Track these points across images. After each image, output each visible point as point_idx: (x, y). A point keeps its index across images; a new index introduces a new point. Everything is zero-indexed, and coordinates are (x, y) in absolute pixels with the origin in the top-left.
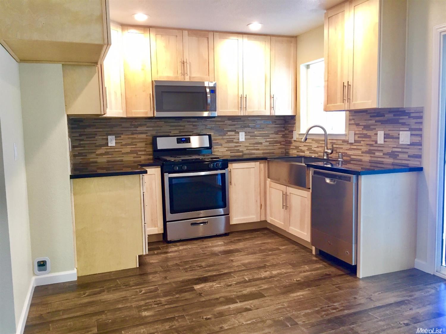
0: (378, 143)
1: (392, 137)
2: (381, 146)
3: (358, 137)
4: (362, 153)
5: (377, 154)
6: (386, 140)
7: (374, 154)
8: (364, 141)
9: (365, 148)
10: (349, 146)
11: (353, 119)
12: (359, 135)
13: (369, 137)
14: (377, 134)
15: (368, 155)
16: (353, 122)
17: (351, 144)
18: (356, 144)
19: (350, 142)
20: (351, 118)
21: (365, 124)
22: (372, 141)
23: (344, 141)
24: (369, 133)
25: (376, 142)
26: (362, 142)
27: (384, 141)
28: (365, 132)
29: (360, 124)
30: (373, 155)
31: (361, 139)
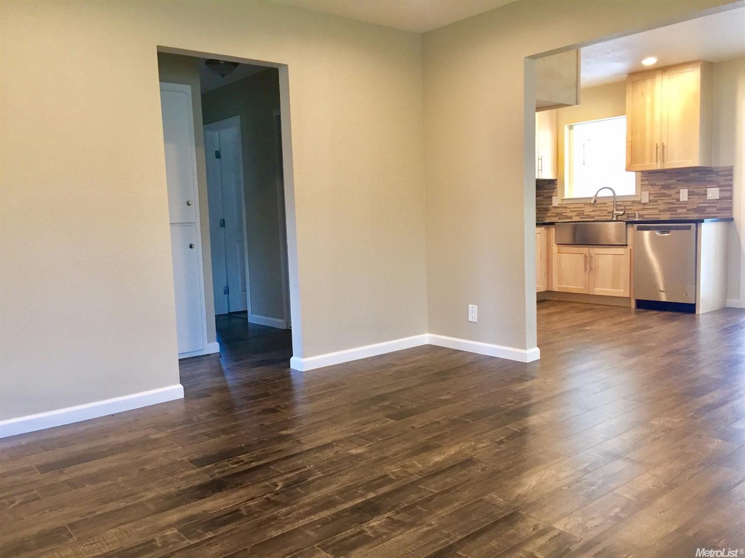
0: (681, 200)
1: (698, 194)
2: (685, 203)
3: (654, 197)
4: (660, 211)
5: (679, 211)
6: (690, 197)
7: (676, 211)
8: (661, 200)
9: (662, 207)
10: (641, 207)
11: (647, 180)
12: (654, 195)
13: (670, 195)
14: (679, 192)
15: (668, 213)
16: (646, 182)
17: (645, 204)
18: (650, 204)
19: (643, 202)
20: (644, 178)
21: (663, 184)
22: (673, 199)
23: (634, 202)
24: (668, 192)
25: (678, 200)
26: (659, 201)
27: (688, 198)
28: (663, 191)
29: (657, 184)
30: (674, 213)
31: (657, 198)
